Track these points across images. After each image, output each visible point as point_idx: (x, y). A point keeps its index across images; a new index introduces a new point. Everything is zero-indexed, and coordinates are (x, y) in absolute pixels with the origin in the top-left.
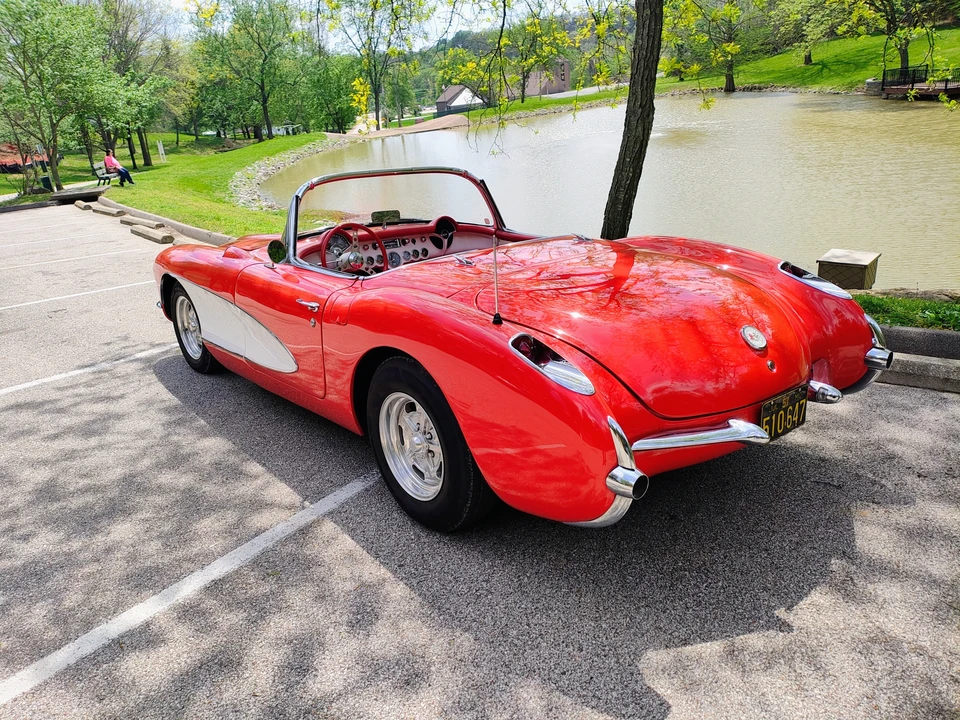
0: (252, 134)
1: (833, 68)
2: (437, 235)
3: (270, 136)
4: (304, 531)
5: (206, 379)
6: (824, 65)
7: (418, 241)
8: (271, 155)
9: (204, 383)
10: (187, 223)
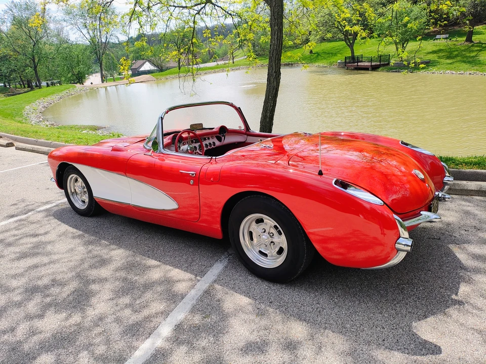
0: (26, 86)
1: (322, 55)
2: (219, 135)
3: (39, 87)
4: (207, 293)
5: (91, 219)
6: (318, 54)
7: (211, 138)
8: (46, 96)
9: (91, 222)
10: (17, 135)
